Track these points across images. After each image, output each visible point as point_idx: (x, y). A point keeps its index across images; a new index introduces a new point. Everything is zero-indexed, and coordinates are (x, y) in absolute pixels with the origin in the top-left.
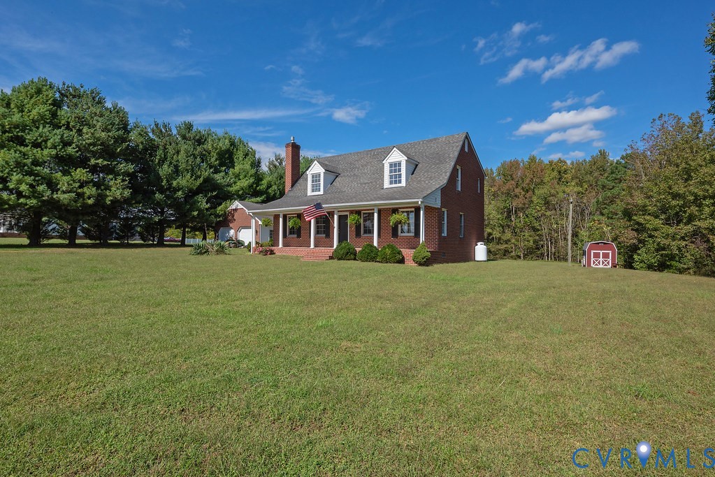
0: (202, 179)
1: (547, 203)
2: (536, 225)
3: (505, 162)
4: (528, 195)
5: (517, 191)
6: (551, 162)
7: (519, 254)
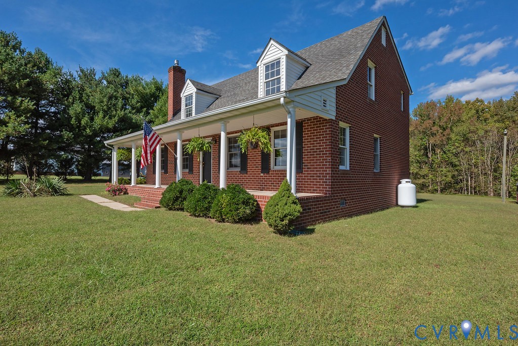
0: (116, 118)
1: (466, 140)
2: (455, 160)
3: (421, 104)
4: (445, 133)
5: (435, 128)
6: (468, 103)
7: (436, 188)
